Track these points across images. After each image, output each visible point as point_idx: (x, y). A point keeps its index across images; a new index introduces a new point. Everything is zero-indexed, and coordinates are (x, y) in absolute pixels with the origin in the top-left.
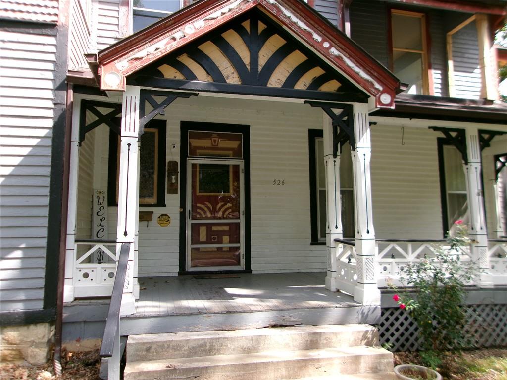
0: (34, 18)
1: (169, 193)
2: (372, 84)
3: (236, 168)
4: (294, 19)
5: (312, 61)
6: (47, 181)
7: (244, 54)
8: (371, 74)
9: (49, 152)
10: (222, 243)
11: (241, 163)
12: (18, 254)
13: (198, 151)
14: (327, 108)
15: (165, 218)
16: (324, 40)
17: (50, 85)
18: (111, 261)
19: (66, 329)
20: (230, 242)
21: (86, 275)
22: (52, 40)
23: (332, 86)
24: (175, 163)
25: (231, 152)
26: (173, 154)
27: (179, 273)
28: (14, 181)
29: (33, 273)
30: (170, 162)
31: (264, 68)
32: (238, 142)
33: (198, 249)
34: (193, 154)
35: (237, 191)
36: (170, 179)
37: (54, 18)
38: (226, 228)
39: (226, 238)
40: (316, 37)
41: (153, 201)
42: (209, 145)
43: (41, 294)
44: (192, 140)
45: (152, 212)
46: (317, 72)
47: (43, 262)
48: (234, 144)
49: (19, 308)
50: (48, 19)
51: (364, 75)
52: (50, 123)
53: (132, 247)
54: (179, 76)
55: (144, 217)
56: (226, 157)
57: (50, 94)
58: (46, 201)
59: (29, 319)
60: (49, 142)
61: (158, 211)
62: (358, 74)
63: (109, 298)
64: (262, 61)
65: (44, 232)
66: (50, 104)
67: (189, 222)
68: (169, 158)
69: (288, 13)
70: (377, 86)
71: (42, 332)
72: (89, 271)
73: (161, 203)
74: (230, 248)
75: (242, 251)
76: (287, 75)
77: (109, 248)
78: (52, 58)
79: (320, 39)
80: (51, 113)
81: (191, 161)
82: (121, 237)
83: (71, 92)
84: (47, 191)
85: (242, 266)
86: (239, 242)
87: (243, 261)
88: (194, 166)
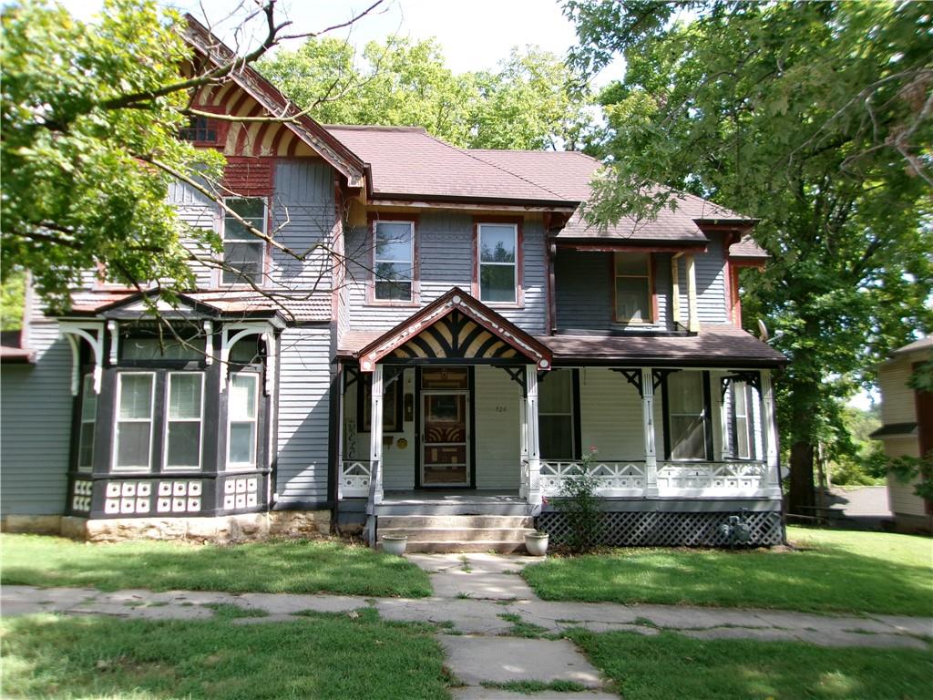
0: (317, 318)
1: (406, 420)
2: (535, 354)
3: (463, 397)
4: (479, 315)
5: (495, 338)
6: (327, 423)
7: (449, 338)
8: (533, 348)
9: (328, 404)
10: (451, 463)
11: (467, 393)
12: (312, 467)
13: (430, 384)
14: (507, 369)
15: (403, 442)
16: (499, 328)
17: (327, 361)
18: (365, 473)
19: (341, 516)
20: (458, 463)
21: (349, 483)
22: (328, 332)
23: (509, 354)
24: (411, 395)
25: (458, 384)
26: (409, 388)
27: (415, 488)
28: (309, 423)
29: (320, 485)
30: (406, 395)
31: (462, 346)
32: (464, 375)
33: (430, 468)
34: (426, 387)
35: (463, 419)
36: (406, 410)
37: (329, 317)
38: (455, 450)
39: (454, 459)
40: (494, 325)
41: (394, 427)
42: (440, 378)
43: (326, 492)
44: (425, 375)
45: (392, 437)
46: (499, 345)
47: (326, 473)
48: (461, 377)
49: (314, 500)
50: (325, 318)
51: (528, 348)
52: (328, 385)
53: (379, 463)
54: (407, 356)
55: (387, 441)
56: (454, 388)
57: (327, 367)
58: (327, 435)
59: (319, 507)
60: (328, 398)
61: (397, 436)
62: (524, 348)
63: (367, 498)
64: (461, 341)
65: (326, 454)
66: (328, 373)
67: (423, 445)
68: (405, 391)
69: (475, 312)
70: (538, 355)
71: (326, 515)
72: (351, 480)
73: (399, 429)
74: (459, 467)
75: (468, 470)
76: (478, 348)
77: (364, 465)
78: (328, 343)
79: (497, 327)
80: (328, 379)
81: (424, 393)
82: (373, 458)
83: (340, 364)
84: (327, 429)
85: (468, 483)
86: (464, 462)
87: (468, 479)
88: (426, 397)
